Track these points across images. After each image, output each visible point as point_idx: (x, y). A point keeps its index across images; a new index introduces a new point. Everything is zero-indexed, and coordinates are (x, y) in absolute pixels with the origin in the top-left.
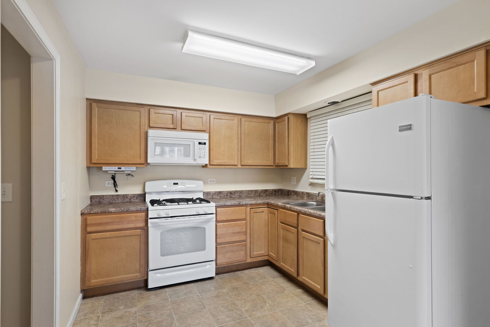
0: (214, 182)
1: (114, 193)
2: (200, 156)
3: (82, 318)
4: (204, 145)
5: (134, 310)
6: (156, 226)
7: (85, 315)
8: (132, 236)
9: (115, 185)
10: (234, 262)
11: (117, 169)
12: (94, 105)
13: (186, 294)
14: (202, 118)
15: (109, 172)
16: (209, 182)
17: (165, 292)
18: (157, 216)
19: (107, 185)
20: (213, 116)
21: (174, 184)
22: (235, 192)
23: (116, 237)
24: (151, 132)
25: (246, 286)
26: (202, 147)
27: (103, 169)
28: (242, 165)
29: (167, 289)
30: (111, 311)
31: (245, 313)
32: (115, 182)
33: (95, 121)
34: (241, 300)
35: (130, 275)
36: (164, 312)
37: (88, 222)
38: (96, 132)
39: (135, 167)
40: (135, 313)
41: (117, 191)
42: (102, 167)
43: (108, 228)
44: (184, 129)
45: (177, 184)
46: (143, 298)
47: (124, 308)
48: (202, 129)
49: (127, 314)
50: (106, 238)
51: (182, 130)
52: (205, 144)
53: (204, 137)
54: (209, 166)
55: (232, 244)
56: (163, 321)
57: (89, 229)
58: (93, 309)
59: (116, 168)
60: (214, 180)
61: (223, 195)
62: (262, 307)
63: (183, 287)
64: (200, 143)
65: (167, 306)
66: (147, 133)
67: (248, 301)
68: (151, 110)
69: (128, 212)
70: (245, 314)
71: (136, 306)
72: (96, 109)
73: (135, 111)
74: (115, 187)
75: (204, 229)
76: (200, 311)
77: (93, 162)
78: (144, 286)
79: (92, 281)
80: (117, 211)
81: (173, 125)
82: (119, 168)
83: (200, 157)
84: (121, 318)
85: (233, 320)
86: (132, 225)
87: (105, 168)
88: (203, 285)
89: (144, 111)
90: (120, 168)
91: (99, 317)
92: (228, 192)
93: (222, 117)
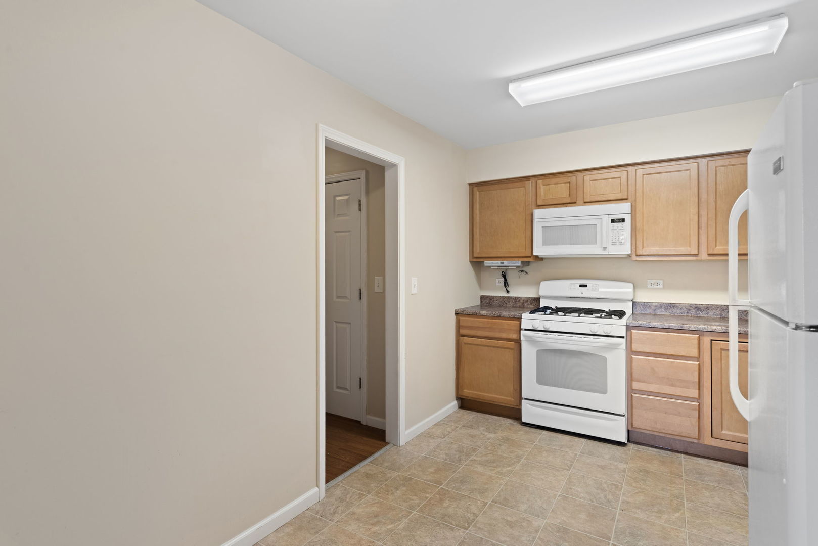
0: (661, 286)
1: (505, 294)
2: (614, 241)
3: (446, 422)
4: (620, 224)
5: (492, 435)
6: (531, 341)
7: (449, 421)
8: (505, 348)
9: (506, 284)
10: (670, 432)
11: (500, 265)
12: (476, 189)
13: (562, 446)
14: (620, 177)
15: (492, 268)
16: (649, 286)
17: (540, 434)
18: (531, 328)
19: (497, 284)
20: (640, 171)
21: (581, 286)
22: (708, 308)
23: (488, 346)
24: (538, 213)
25: (671, 477)
26: (618, 227)
27: (486, 265)
28: (710, 255)
29: (544, 432)
30: (471, 427)
31: (620, 503)
32: (506, 280)
33: (477, 207)
34: (634, 487)
35: (502, 397)
36: (517, 451)
37: (461, 324)
38: (478, 221)
39: (520, 262)
40: (488, 439)
41: (508, 292)
42: (484, 262)
43: (480, 333)
44: (588, 200)
45: (585, 286)
46: (510, 429)
47: (483, 430)
48: (619, 196)
49: (481, 436)
50: (477, 345)
51: (585, 203)
52: (623, 220)
53: (623, 209)
54: (634, 258)
55: (666, 399)
56: (507, 458)
57: (463, 331)
58: (459, 419)
59: (498, 263)
60: (661, 282)
61: (679, 311)
62: (660, 511)
63: (568, 437)
64: (613, 221)
65: (526, 448)
66: (532, 215)
67: (645, 494)
68: (538, 181)
69: (499, 317)
70: (618, 504)
71: (495, 433)
72: (478, 192)
73: (518, 187)
74: (505, 286)
75: (605, 359)
76: (558, 470)
77: (475, 256)
78: (515, 414)
79: (465, 391)
80: (488, 315)
81: (569, 198)
82: (501, 263)
83: (614, 244)
84: (473, 436)
85: (591, 500)
86: (504, 335)
87: (487, 263)
88: (598, 447)
89: (529, 184)
90: (503, 263)
91: (457, 427)
92: (691, 306)
93: (660, 170)
